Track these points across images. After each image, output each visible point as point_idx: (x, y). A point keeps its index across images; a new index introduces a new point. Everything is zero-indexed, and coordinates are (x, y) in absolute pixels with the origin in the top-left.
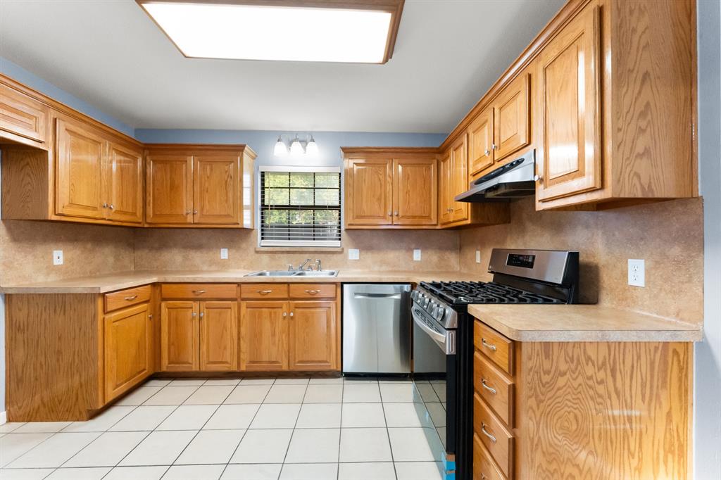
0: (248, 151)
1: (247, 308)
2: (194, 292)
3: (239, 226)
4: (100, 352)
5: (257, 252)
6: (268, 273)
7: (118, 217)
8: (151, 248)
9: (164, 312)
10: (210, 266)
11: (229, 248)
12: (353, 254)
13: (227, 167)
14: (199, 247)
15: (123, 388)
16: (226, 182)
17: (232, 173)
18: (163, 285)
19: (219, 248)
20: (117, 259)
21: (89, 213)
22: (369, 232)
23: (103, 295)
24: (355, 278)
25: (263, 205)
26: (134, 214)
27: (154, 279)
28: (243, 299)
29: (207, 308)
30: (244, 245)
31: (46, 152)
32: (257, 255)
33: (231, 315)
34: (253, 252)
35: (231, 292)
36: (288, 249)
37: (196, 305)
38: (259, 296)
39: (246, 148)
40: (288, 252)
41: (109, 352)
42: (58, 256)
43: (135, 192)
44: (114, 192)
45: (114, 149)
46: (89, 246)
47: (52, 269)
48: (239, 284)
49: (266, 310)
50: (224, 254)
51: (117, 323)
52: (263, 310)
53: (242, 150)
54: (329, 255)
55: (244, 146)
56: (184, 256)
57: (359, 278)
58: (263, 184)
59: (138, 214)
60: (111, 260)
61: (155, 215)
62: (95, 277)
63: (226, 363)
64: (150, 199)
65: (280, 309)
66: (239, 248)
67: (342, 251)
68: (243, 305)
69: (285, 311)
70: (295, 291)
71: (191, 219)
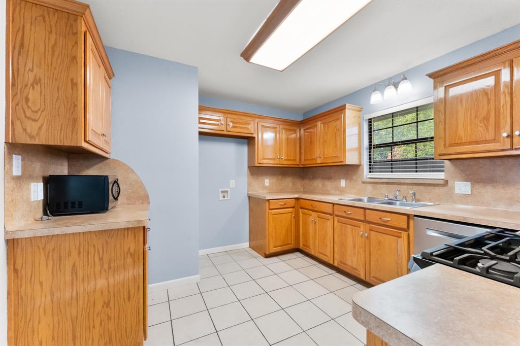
0: (349, 107)
1: (339, 222)
2: (312, 205)
3: (344, 164)
4: (267, 228)
5: (363, 182)
6: (366, 200)
7: (286, 162)
8: (309, 179)
9: (301, 215)
10: (335, 191)
11: (346, 179)
12: (462, 187)
13: (336, 123)
14: (330, 178)
15: (278, 249)
16: (336, 133)
17: (338, 127)
18: (301, 200)
19: (340, 179)
20: (293, 184)
21: (272, 162)
22: (488, 161)
23: (268, 200)
24: (429, 213)
25: (370, 145)
26: (295, 160)
27: (296, 196)
28: (337, 216)
29: (318, 217)
30: (354, 177)
31: (254, 137)
32: (364, 185)
33: (329, 224)
34: (360, 183)
35: (328, 209)
36: (386, 181)
37: (313, 214)
38: (344, 215)
39: (347, 106)
40: (387, 183)
41: (271, 228)
42: (267, 182)
43: (296, 148)
44: (284, 151)
45: (283, 128)
46: (280, 177)
47: (265, 187)
48: (333, 204)
49: (350, 226)
50: (343, 183)
51: (275, 216)
52: (348, 225)
53: (345, 109)
54: (429, 188)
55: (345, 105)
56: (322, 184)
57: (434, 213)
58: (370, 129)
59: (297, 160)
60: (291, 184)
61: (304, 160)
62: (283, 192)
63: (327, 256)
64: (303, 151)
65: (358, 228)
66: (351, 179)
67: (446, 183)
68: (336, 219)
69: (363, 229)
70: (371, 216)
71: (319, 161)
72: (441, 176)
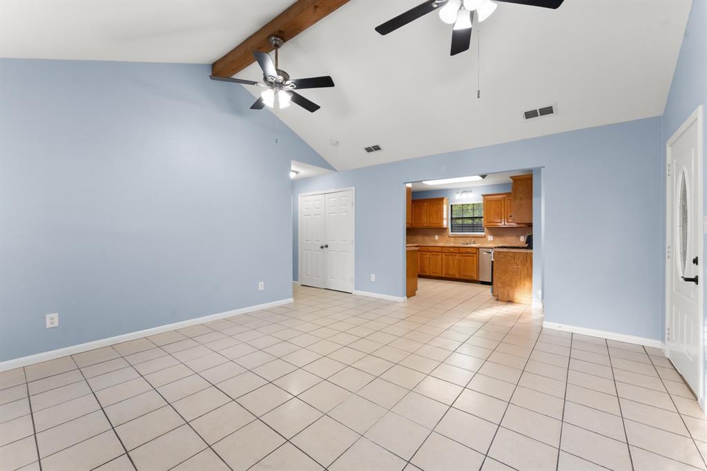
1: (445, 255)
2: (427, 249)
3: (442, 227)
10: (432, 242)
11: (439, 235)
12: (490, 238)
14: (427, 235)
16: (438, 211)
19: (435, 235)
22: (498, 228)
25: (451, 218)
28: (443, 252)
29: (432, 255)
30: (444, 234)
32: (449, 238)
33: (439, 257)
34: (447, 236)
35: (439, 249)
37: (428, 253)
38: (449, 251)
39: (445, 198)
48: (442, 247)
49: (451, 256)
50: (437, 237)
54: (481, 238)
58: (452, 210)
61: (414, 224)
64: (413, 218)
65: (456, 256)
66: (442, 235)
67: (485, 237)
68: (443, 254)
69: (458, 257)
70: (461, 250)
71: (425, 225)
72: (483, 234)
